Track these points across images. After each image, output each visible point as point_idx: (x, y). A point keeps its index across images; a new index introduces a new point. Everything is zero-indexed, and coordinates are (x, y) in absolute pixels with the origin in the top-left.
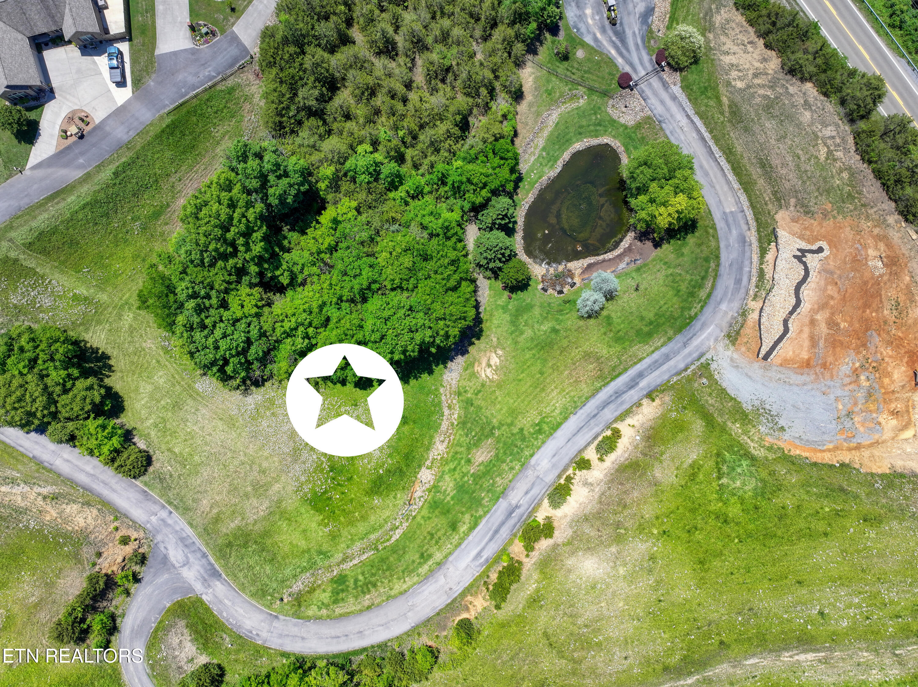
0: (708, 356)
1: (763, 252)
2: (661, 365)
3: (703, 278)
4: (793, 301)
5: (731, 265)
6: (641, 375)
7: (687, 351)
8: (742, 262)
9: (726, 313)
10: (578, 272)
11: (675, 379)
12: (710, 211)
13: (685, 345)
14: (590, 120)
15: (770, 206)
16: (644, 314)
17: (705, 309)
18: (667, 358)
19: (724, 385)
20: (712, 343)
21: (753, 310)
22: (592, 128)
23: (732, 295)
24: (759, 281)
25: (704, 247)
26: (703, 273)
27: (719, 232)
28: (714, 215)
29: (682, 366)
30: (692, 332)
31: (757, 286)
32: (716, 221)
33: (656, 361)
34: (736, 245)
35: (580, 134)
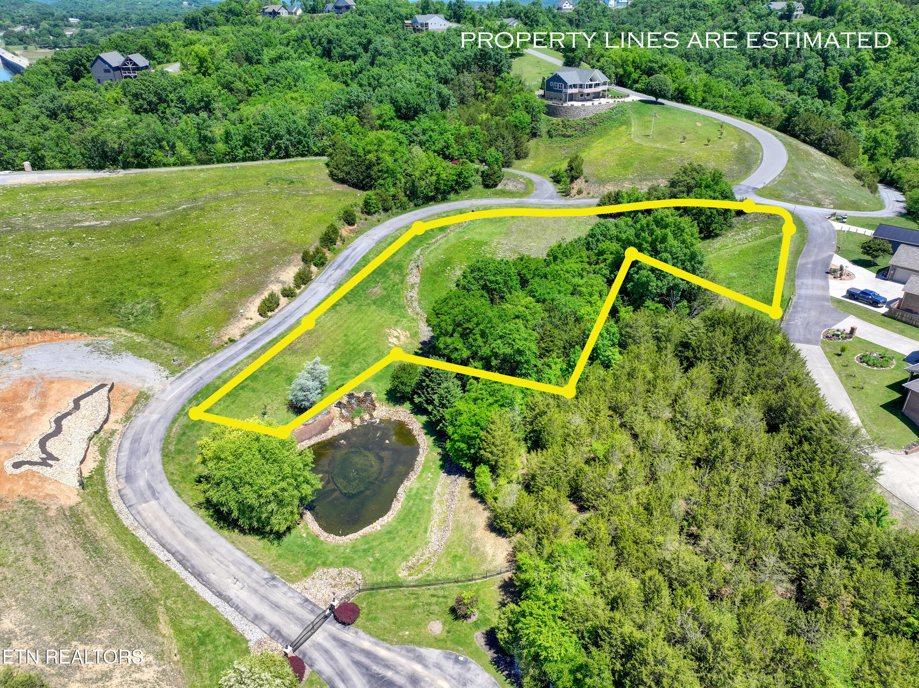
0: (171, 379)
1: (100, 470)
2: (227, 359)
3: (184, 434)
4: (64, 422)
5: (147, 452)
6: (246, 348)
7: (198, 376)
8: (130, 459)
9: (152, 413)
10: (336, 422)
11: (209, 356)
12: (179, 495)
13: (201, 378)
14: (381, 551)
15: (87, 510)
16: (251, 394)
17: (180, 408)
18: (220, 365)
19: (153, 364)
20: (169, 388)
21: (117, 422)
22: (375, 543)
23: (144, 429)
24: (107, 447)
25: (184, 464)
26: (184, 438)
27: (165, 478)
28: (174, 493)
29: (202, 366)
30: (194, 389)
31: (110, 443)
32: (170, 489)
33: (232, 360)
34: (139, 471)
35: (389, 532)
